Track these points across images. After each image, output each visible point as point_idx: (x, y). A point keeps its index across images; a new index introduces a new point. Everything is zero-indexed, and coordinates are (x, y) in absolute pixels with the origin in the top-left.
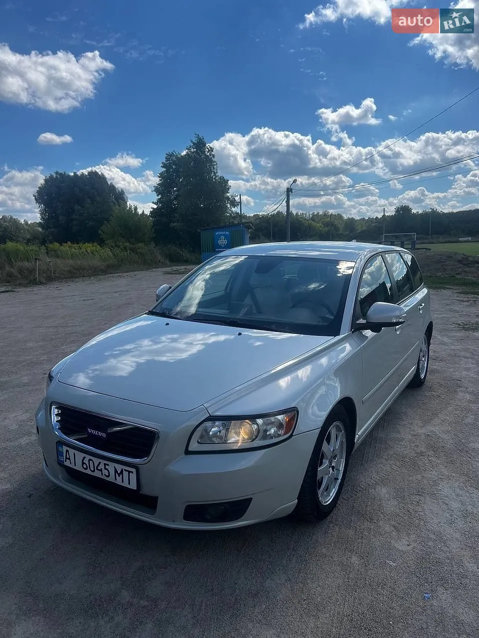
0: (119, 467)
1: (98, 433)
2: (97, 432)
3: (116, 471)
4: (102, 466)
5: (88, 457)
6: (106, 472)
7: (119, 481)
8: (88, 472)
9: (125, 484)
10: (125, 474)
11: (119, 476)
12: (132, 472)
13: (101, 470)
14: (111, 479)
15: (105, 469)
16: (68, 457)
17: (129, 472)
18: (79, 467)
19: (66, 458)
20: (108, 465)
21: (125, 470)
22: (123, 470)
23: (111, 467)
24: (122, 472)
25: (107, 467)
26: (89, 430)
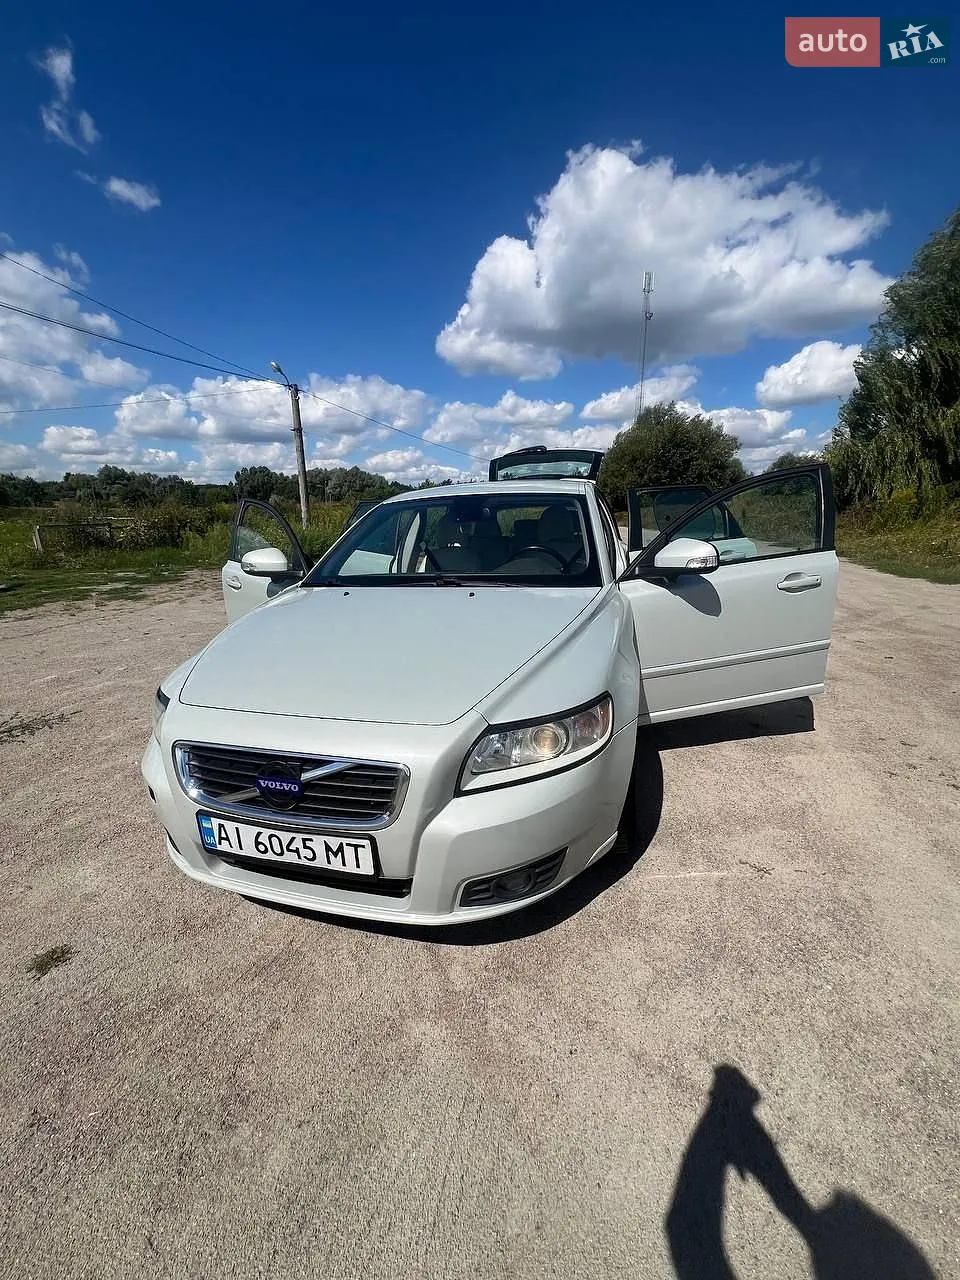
0: (334, 843)
1: (281, 785)
2: (278, 784)
3: (328, 848)
4: (298, 844)
5: (267, 832)
6: (308, 853)
7: (336, 864)
8: (270, 856)
9: (351, 868)
10: (349, 852)
12: (363, 847)
13: (297, 851)
14: (321, 862)
15: (305, 847)
16: (223, 835)
17: (356, 847)
18: (250, 850)
19: (221, 838)
20: (311, 840)
21: (347, 844)
22: (344, 845)
23: (318, 843)
24: (341, 848)
25: (308, 843)
26: (261, 782)
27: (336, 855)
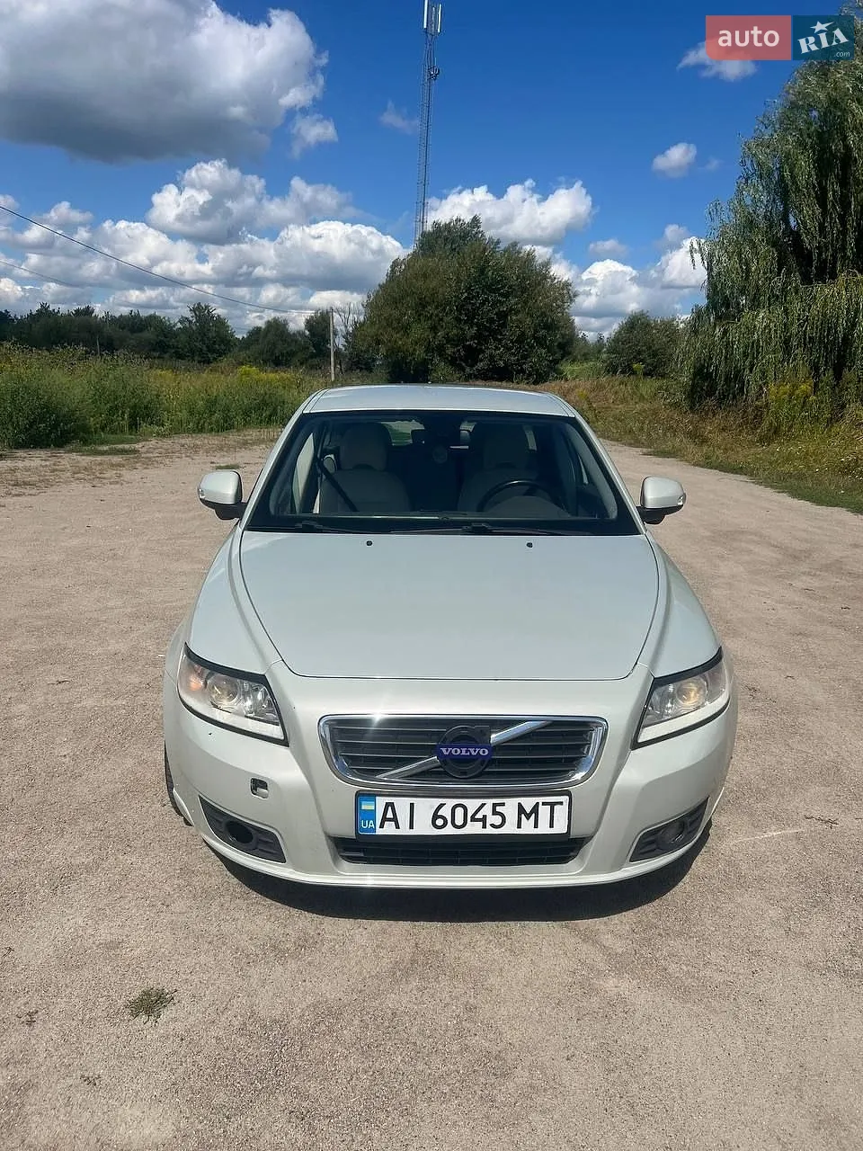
0: (528, 803)
1: (466, 751)
2: (464, 750)
3: (521, 809)
4: (485, 812)
5: (451, 803)
6: (497, 820)
7: (528, 828)
8: (449, 830)
9: (544, 829)
10: (544, 812)
11: (528, 819)
12: (561, 803)
13: (484, 819)
14: (510, 829)
15: (495, 813)
16: (390, 815)
17: (552, 805)
18: (424, 828)
19: (384, 819)
20: (503, 804)
21: (544, 804)
22: (541, 804)
23: (510, 807)
24: (535, 809)
25: (498, 809)
26: (444, 750)
27: (528, 817)
